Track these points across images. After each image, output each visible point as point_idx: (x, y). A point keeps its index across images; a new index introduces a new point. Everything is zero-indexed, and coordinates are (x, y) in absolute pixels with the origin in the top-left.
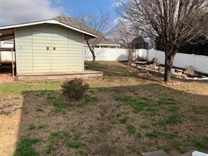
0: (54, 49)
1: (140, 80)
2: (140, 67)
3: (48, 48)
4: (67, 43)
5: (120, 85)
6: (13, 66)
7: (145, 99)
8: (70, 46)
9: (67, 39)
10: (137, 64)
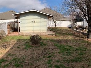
0: (35, 22)
1: (74, 37)
2: (78, 30)
3: (32, 22)
4: (40, 19)
5: (62, 39)
6: (19, 29)
7: (71, 47)
8: (41, 21)
9: (40, 18)
10: (77, 29)
